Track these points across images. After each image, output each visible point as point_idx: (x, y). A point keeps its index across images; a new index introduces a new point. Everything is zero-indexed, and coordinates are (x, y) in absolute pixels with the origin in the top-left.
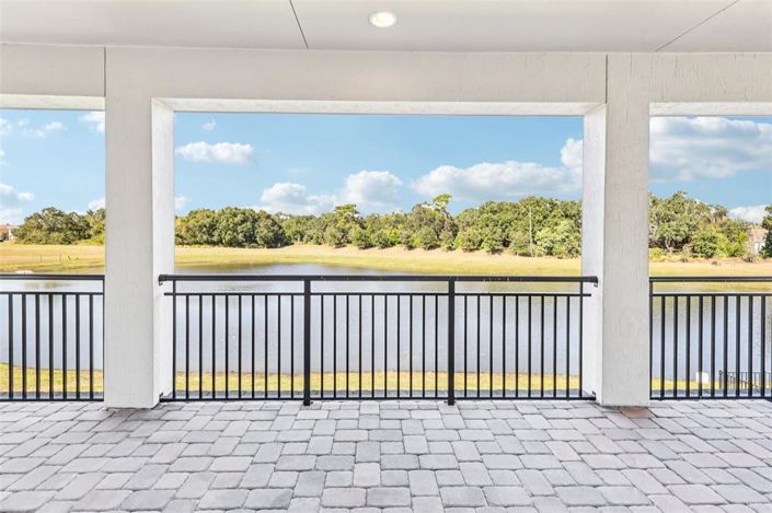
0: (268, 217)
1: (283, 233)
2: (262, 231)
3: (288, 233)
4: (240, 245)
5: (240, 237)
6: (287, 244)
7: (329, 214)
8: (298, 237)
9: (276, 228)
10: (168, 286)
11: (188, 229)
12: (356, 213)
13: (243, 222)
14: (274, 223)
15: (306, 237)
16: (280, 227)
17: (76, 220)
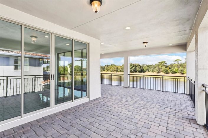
0: (139, 65)
1: (143, 69)
2: (138, 69)
3: (145, 69)
4: (133, 72)
5: (133, 70)
6: (144, 72)
7: (157, 64)
8: (147, 70)
9: (141, 68)
10: (129, 75)
11: (122, 69)
12: (165, 63)
13: (133, 67)
14: (141, 67)
15: (149, 70)
16: (143, 68)
17: (103, 67)
